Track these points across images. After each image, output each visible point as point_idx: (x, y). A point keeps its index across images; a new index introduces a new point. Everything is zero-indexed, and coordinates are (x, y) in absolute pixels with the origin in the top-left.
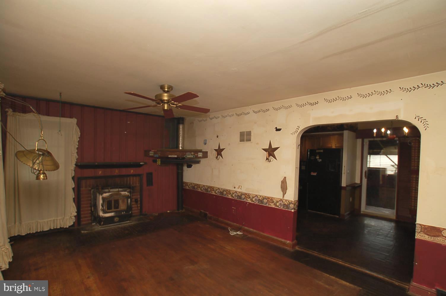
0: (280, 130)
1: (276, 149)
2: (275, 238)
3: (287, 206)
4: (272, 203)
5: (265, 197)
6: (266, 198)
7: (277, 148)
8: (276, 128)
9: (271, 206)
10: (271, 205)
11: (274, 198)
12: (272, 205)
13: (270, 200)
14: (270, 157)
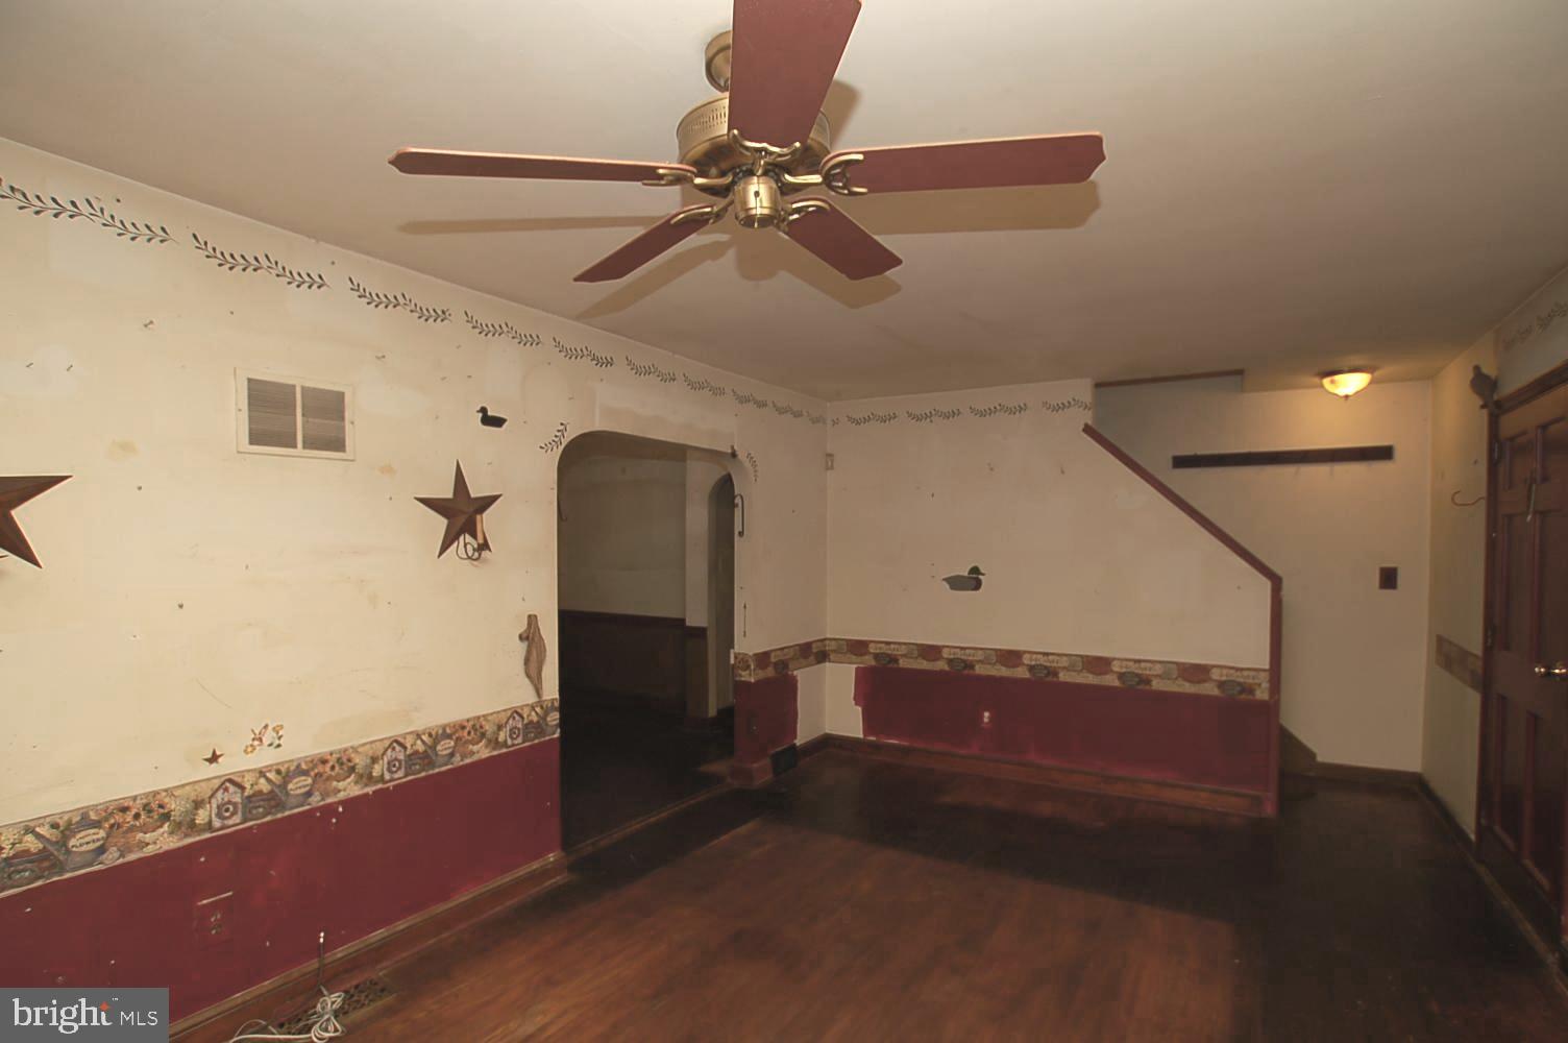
0: (497, 422)
1: (488, 501)
2: (507, 878)
3: (537, 727)
4: (477, 743)
5: (444, 730)
6: (448, 731)
7: (493, 499)
8: (483, 410)
9: (475, 758)
10: (472, 753)
11: (484, 716)
12: (478, 752)
13: (469, 733)
14: (462, 538)
